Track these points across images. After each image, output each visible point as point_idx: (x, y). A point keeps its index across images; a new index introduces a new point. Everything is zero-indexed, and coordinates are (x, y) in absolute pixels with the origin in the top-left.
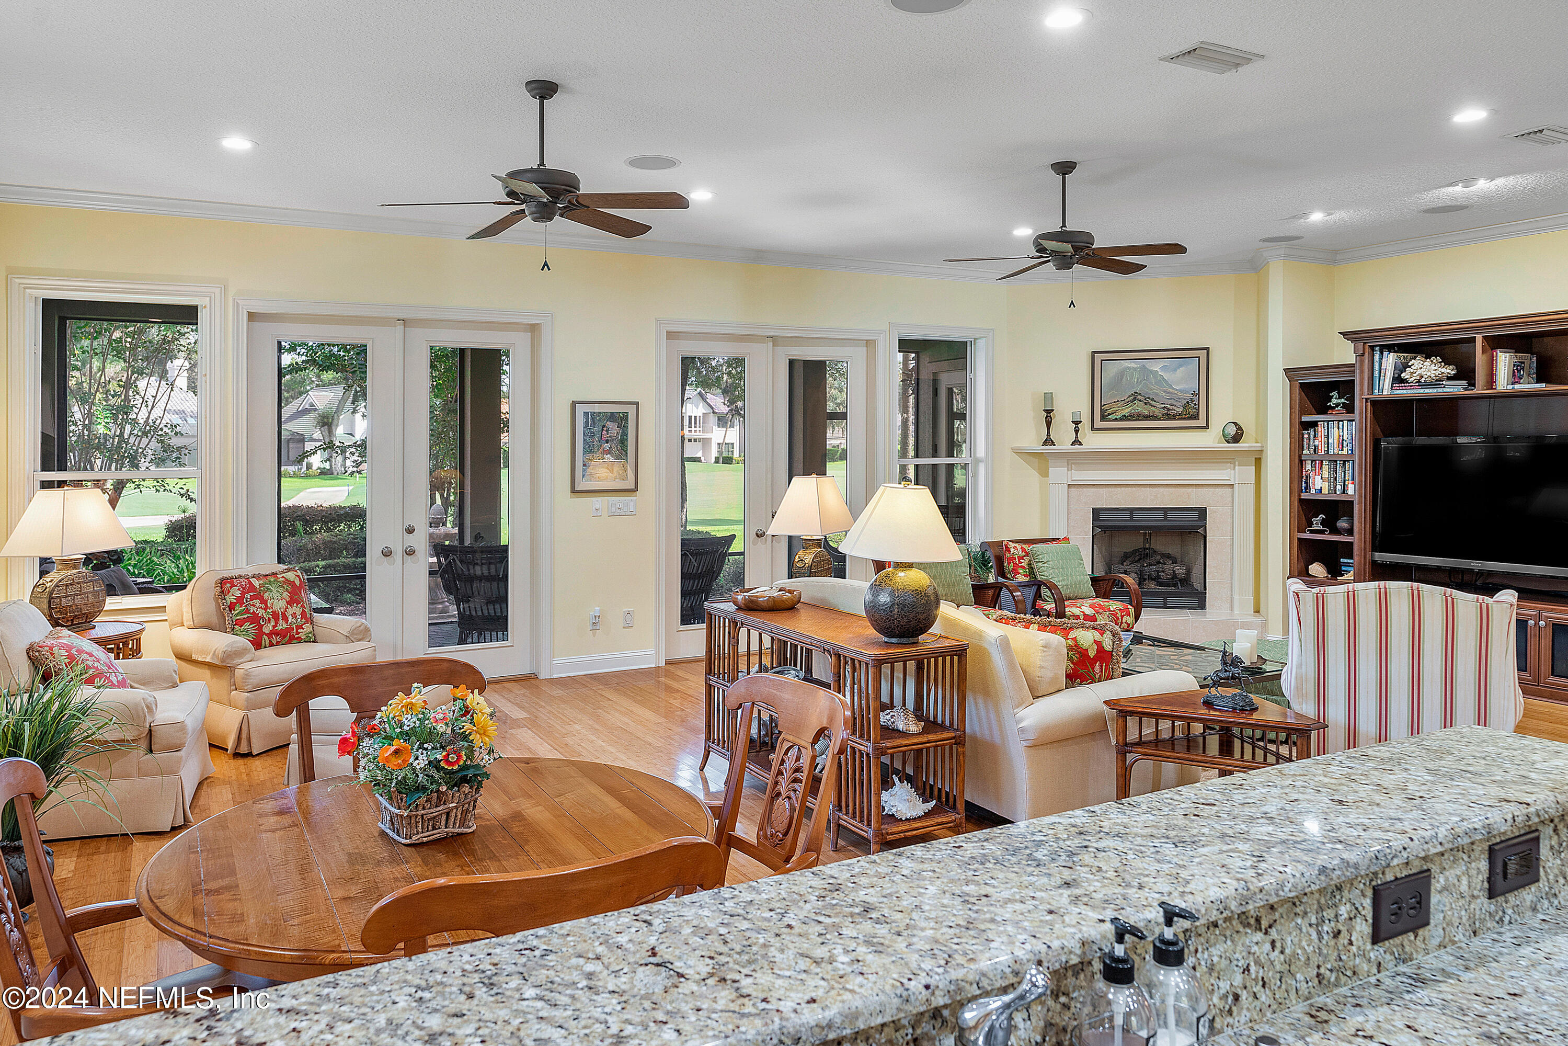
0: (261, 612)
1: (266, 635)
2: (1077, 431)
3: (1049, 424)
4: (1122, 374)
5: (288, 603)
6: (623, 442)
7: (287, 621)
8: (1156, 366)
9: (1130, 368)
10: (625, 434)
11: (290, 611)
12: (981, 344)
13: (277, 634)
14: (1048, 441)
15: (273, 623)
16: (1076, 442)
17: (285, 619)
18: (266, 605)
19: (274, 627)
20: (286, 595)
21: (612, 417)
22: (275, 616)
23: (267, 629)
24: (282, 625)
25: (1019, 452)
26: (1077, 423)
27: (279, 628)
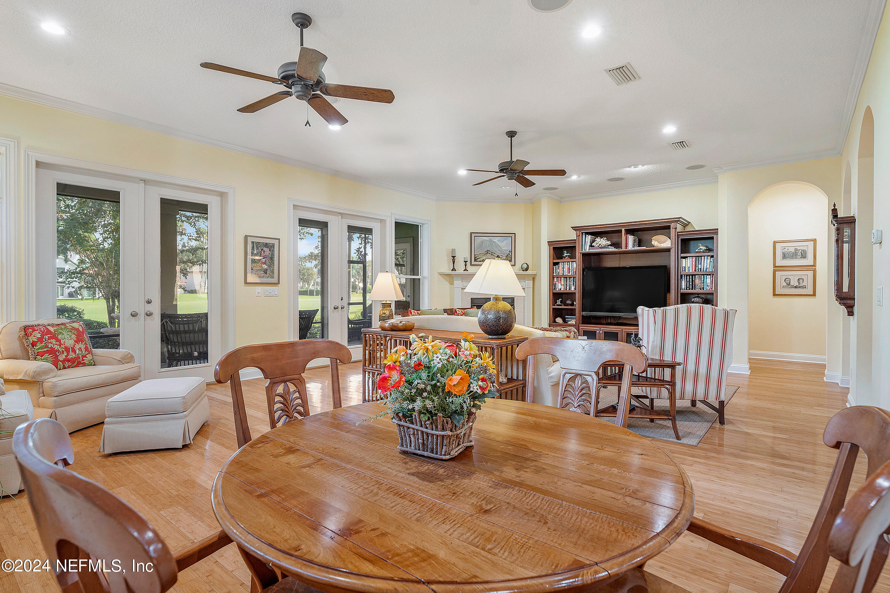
0: (56, 347)
1: (61, 361)
2: (466, 266)
3: (454, 262)
4: (482, 242)
5: (75, 341)
6: (272, 258)
7: (75, 353)
8: (496, 240)
9: (485, 240)
10: (273, 255)
11: (77, 347)
12: (425, 226)
13: (69, 361)
14: (454, 269)
15: (65, 354)
16: (466, 270)
17: (74, 351)
18: (60, 342)
19: (66, 356)
20: (74, 336)
21: (266, 245)
22: (67, 349)
23: (62, 357)
24: (72, 355)
25: (442, 274)
26: (466, 262)
27: (69, 357)
